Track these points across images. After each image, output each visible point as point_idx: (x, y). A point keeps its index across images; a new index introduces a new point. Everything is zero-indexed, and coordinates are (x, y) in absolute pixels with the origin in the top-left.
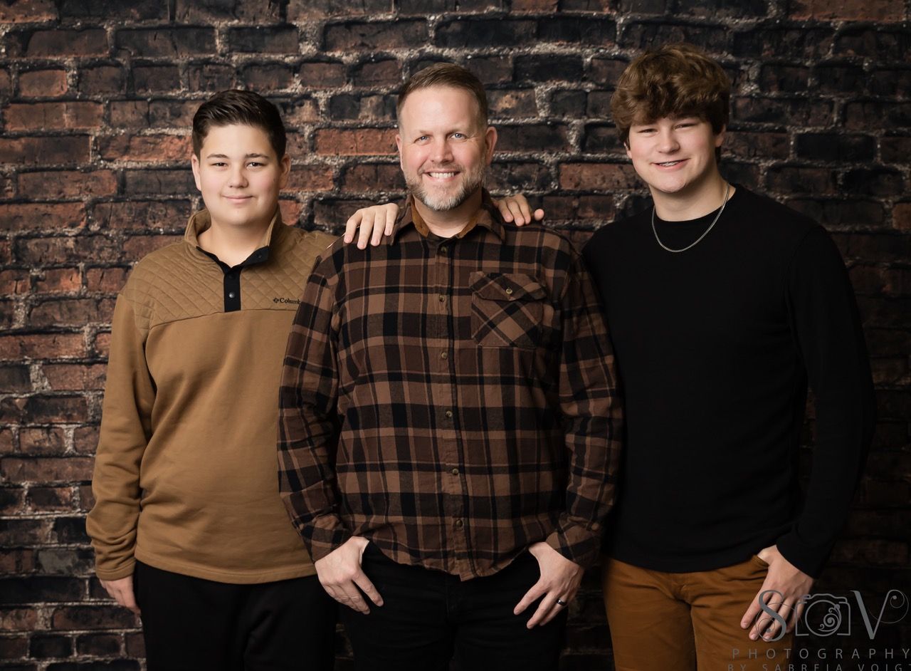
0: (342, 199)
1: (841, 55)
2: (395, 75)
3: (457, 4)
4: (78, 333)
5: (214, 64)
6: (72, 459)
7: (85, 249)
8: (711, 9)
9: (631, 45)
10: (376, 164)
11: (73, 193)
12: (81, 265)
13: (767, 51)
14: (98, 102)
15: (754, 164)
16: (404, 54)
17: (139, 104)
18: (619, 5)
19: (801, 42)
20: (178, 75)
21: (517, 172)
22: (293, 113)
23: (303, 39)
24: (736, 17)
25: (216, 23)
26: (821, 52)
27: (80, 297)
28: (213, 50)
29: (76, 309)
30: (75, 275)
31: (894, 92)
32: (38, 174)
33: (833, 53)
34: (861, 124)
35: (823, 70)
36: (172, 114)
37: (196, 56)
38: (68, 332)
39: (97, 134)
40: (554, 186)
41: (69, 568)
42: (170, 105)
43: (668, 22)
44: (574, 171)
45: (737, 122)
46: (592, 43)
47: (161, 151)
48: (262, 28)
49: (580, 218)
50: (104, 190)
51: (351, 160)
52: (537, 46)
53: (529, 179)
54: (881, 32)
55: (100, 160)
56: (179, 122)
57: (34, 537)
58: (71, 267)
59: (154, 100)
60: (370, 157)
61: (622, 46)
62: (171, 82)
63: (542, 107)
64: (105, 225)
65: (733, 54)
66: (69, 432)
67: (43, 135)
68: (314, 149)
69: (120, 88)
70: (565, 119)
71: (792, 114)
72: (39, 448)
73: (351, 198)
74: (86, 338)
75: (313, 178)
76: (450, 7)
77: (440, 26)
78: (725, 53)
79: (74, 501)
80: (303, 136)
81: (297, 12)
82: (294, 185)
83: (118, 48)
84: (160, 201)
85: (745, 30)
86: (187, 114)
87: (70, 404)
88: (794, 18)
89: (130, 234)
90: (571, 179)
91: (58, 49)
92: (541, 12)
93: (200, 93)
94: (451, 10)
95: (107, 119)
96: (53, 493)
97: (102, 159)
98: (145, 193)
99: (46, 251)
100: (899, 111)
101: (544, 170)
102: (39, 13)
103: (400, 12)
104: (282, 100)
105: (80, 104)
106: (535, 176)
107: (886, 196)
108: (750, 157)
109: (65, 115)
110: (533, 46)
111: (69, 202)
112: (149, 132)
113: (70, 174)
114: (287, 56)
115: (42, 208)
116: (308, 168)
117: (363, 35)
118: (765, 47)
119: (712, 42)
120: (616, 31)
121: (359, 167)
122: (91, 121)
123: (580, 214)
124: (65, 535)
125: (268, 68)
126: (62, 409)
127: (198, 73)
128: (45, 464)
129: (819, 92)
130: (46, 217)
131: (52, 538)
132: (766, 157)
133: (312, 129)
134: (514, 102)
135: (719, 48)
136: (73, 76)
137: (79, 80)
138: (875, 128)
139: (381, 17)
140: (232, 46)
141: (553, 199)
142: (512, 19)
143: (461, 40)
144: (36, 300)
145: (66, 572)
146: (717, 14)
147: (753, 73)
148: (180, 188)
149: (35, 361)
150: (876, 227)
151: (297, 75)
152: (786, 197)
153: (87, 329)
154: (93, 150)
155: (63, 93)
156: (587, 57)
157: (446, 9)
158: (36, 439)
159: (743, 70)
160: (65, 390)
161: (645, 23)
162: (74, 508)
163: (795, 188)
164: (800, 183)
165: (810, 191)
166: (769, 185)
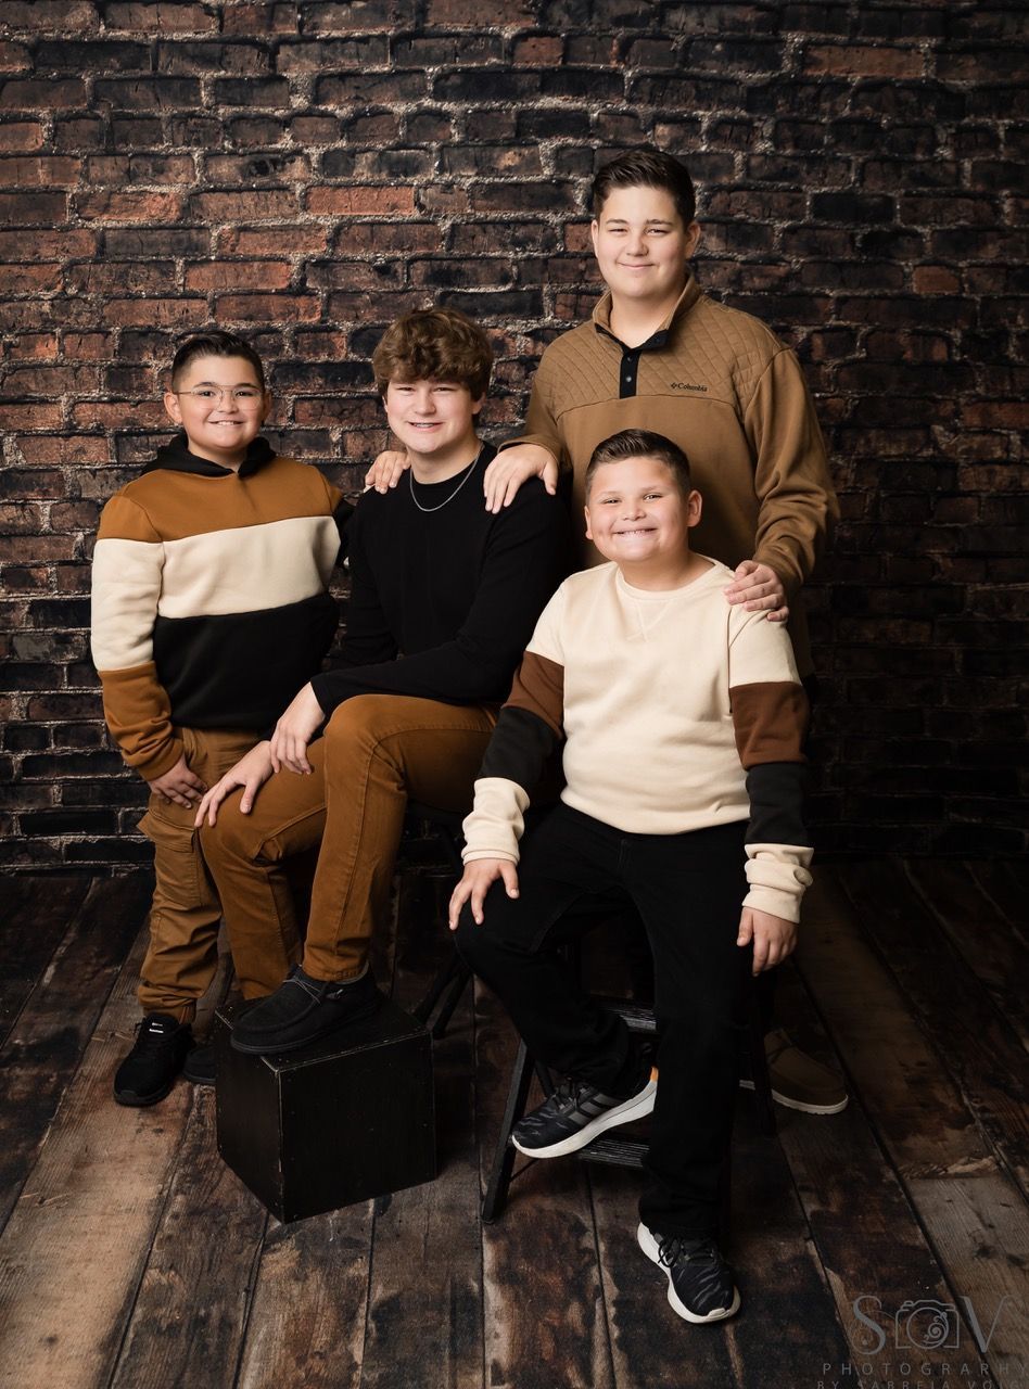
0: (336, 262)
1: (858, 112)
2: (391, 130)
3: (457, 55)
4: (55, 403)
5: (200, 117)
6: (48, 538)
7: (62, 314)
8: (723, 62)
9: (640, 100)
10: (372, 224)
11: (49, 254)
12: (58, 331)
13: (782, 106)
14: (75, 157)
15: (768, 225)
16: (400, 108)
17: (119, 159)
18: (627, 58)
19: (816, 99)
20: (161, 129)
21: (520, 233)
22: (283, 170)
23: (294, 91)
24: (749, 71)
25: (201, 74)
26: (837, 108)
27: (56, 365)
28: (199, 103)
29: (53, 378)
30: (51, 341)
31: (913, 151)
32: (11, 234)
33: (851, 109)
34: (880, 184)
35: (840, 127)
36: (154, 170)
37: (181, 109)
38: (43, 402)
39: (75, 191)
40: (559, 247)
41: (45, 654)
42: (152, 160)
43: (679, 76)
44: (580, 232)
45: (751, 181)
46: (598, 97)
47: (144, 209)
48: (250, 79)
49: (587, 281)
50: (82, 251)
51: (345, 220)
52: (542, 101)
53: (533, 241)
54: (901, 88)
55: (77, 219)
56: (162, 179)
57: (8, 621)
58: (47, 333)
59: (135, 155)
60: (365, 216)
61: (630, 101)
62: (154, 137)
63: (547, 164)
64: (83, 289)
65: (747, 110)
66: (45, 508)
67: (17, 192)
68: (305, 208)
69: (99, 142)
70: (571, 177)
71: (808, 173)
72: (13, 526)
73: (345, 260)
74: (63, 408)
75: (305, 239)
76: (449, 58)
77: (438, 79)
78: (738, 109)
79: (51, 582)
80: (294, 194)
81: (288, 63)
82: (285, 246)
83: (97, 99)
84: (142, 263)
85: (759, 85)
86: (171, 170)
87: (46, 478)
88: (809, 73)
89: (110, 298)
90: (577, 241)
91: (32, 100)
92: (545, 64)
93: (185, 148)
94: (451, 62)
95: (85, 175)
96: (29, 574)
97: (80, 217)
98: (126, 254)
99: (20, 316)
100: (918, 170)
101: (549, 231)
102: (11, 62)
103: (397, 64)
104: (272, 156)
105: (56, 159)
106: (540, 238)
107: (906, 259)
108: (764, 218)
109: (40, 171)
110: (537, 100)
111: (44, 263)
112: (130, 189)
113: (46, 234)
114: (277, 109)
115: (16, 269)
116: (300, 228)
117: (357, 88)
118: (780, 102)
119: (724, 97)
120: (624, 85)
121: (353, 227)
122: (67, 178)
123: (586, 277)
124: (41, 618)
125: (257, 122)
126: (38, 485)
127: (182, 126)
128: (19, 543)
129: (835, 149)
130: (20, 279)
131: (27, 623)
132: (781, 218)
133: (303, 186)
134: (517, 159)
135: (732, 103)
136: (49, 129)
137: (55, 134)
138: (893, 189)
139: (377, 69)
140: (219, 99)
141: (559, 262)
142: (515, 71)
143: (461, 94)
144: (9, 368)
145: (43, 658)
146: (730, 68)
147: (768, 130)
148: (163, 249)
149: (8, 433)
150: (896, 291)
151: (287, 130)
152: (801, 260)
153: (64, 399)
154: (70, 208)
155: (38, 147)
156: (593, 112)
157: (444, 61)
158: (10, 516)
159: (757, 127)
160: (40, 464)
161: (655, 77)
162: (51, 590)
163: (811, 250)
164: (816, 245)
165: (827, 254)
166: (785, 248)
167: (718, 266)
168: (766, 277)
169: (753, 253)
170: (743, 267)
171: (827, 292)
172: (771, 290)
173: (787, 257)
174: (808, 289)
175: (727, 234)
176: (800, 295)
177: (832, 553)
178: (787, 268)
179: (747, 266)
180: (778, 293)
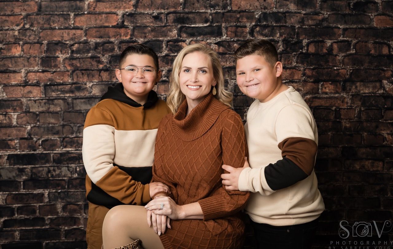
0: (137, 14)
12: (21, 43)
21: (213, 2)
29: (18, 62)
40: (229, 8)
44: (238, 2)
49: (240, 22)
53: (218, 6)
64: (32, 25)
73: (141, 14)
87: (15, 104)
89: (43, 29)
90: (236, 5)
106: (221, 4)
107: (371, 13)
123: (240, 20)
141: (229, 14)
150: (367, 26)
152: (328, 13)
162: (17, 150)
163: (333, 9)
164: (335, 7)
165: (339, 11)
166: (321, 9)
167: (294, 16)
168: (314, 20)
169: (308, 10)
170: (304, 16)
171: (339, 26)
172: (316, 25)
173: (322, 12)
174: (331, 25)
175: (298, 3)
176: (328, 27)
177: (342, 133)
178: (323, 16)
179: (306, 16)
180: (319, 27)
